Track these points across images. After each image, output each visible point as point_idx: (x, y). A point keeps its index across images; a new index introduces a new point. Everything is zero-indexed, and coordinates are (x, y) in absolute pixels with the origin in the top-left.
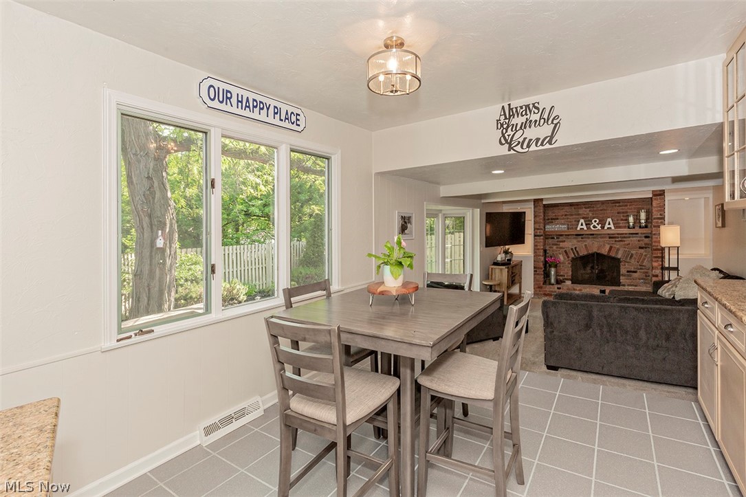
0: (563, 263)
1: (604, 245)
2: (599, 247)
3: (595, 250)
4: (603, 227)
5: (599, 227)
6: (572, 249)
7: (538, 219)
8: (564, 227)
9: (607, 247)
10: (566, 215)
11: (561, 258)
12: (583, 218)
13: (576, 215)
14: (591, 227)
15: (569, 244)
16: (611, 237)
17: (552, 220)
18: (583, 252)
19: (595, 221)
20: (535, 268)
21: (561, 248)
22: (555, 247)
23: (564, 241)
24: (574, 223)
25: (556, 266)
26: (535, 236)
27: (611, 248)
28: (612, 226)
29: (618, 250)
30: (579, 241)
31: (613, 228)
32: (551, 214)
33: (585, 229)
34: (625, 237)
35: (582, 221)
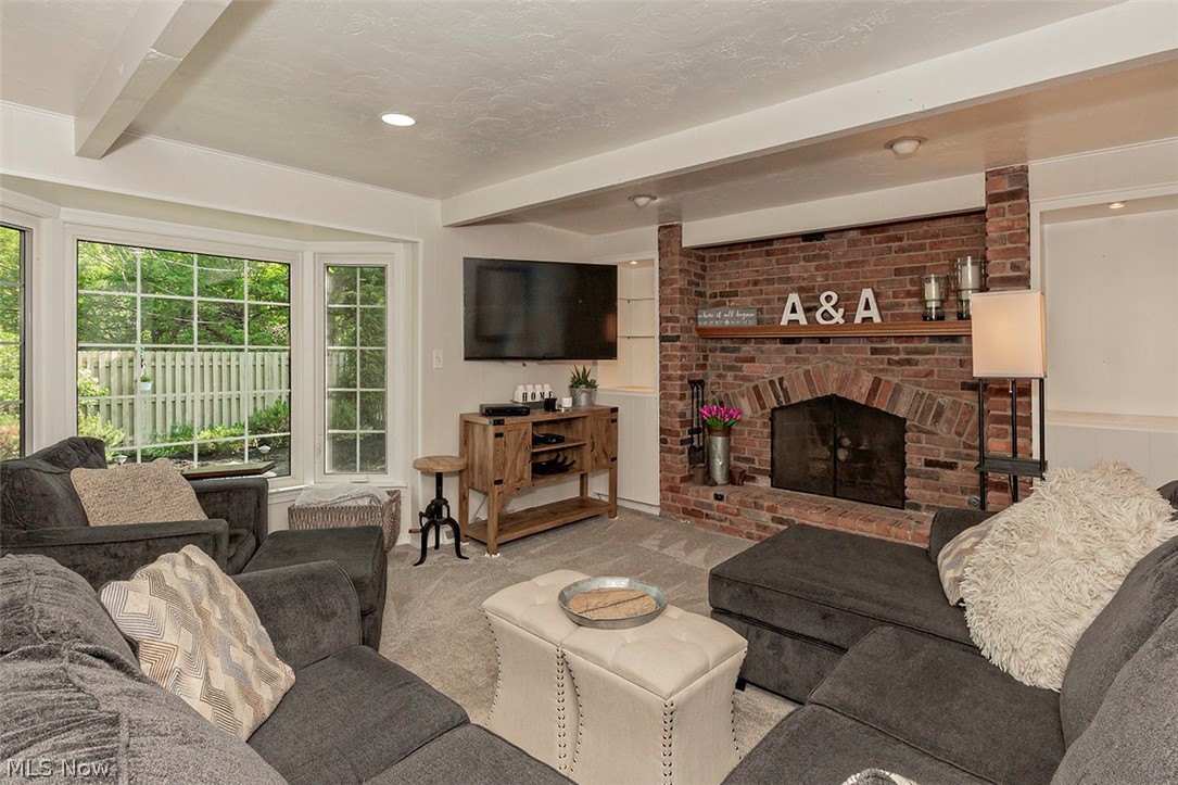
0: (750, 423)
1: (857, 374)
2: (843, 381)
3: (831, 390)
4: (848, 317)
5: (838, 317)
6: (772, 383)
7: (668, 290)
8: (747, 318)
9: (866, 381)
10: (756, 283)
11: (746, 406)
12: (793, 291)
13: (781, 280)
14: (818, 315)
15: (767, 366)
16: (877, 342)
17: (723, 298)
18: (800, 394)
19: (828, 298)
20: (662, 431)
21: (745, 379)
22: (730, 374)
23: (752, 360)
24: (776, 305)
25: (727, 431)
26: (663, 339)
27: (877, 382)
28: (874, 313)
29: (897, 390)
30: (789, 361)
31: (877, 320)
32: (719, 280)
33: (803, 322)
34: (917, 351)
35: (794, 298)
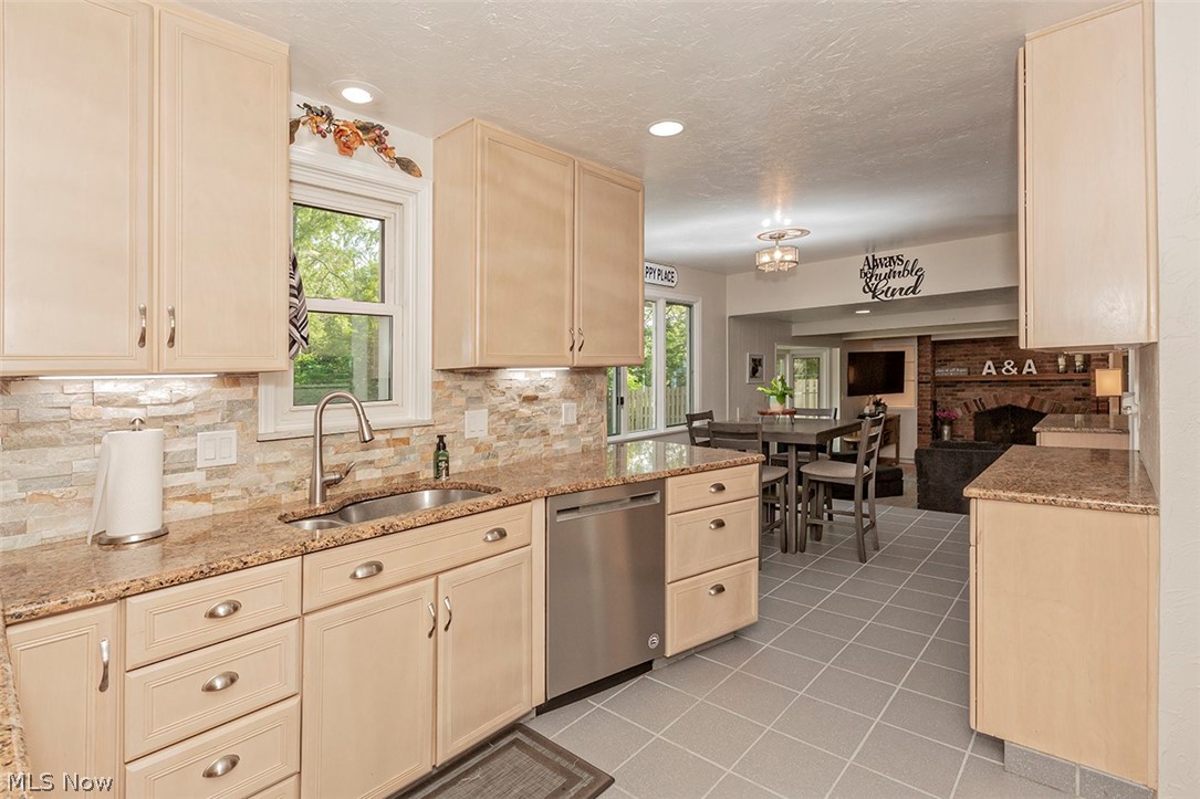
0: (963, 419)
1: (1022, 396)
2: (1015, 398)
3: (1008, 402)
4: (1020, 372)
5: (1014, 371)
6: (975, 401)
7: (923, 361)
8: (963, 371)
9: (1027, 399)
10: (966, 355)
11: (959, 412)
12: (991, 359)
13: (981, 355)
14: (1003, 371)
15: (970, 394)
16: (1033, 383)
17: (945, 363)
18: (991, 405)
19: (1009, 364)
20: (919, 425)
21: (958, 399)
22: (949, 398)
23: (963, 391)
24: (978, 366)
25: (950, 423)
26: (919, 383)
27: (1033, 399)
28: (1033, 370)
29: (1043, 402)
30: (985, 390)
31: (1035, 372)
32: (943, 354)
33: (994, 373)
34: (1052, 385)
35: (989, 363)
